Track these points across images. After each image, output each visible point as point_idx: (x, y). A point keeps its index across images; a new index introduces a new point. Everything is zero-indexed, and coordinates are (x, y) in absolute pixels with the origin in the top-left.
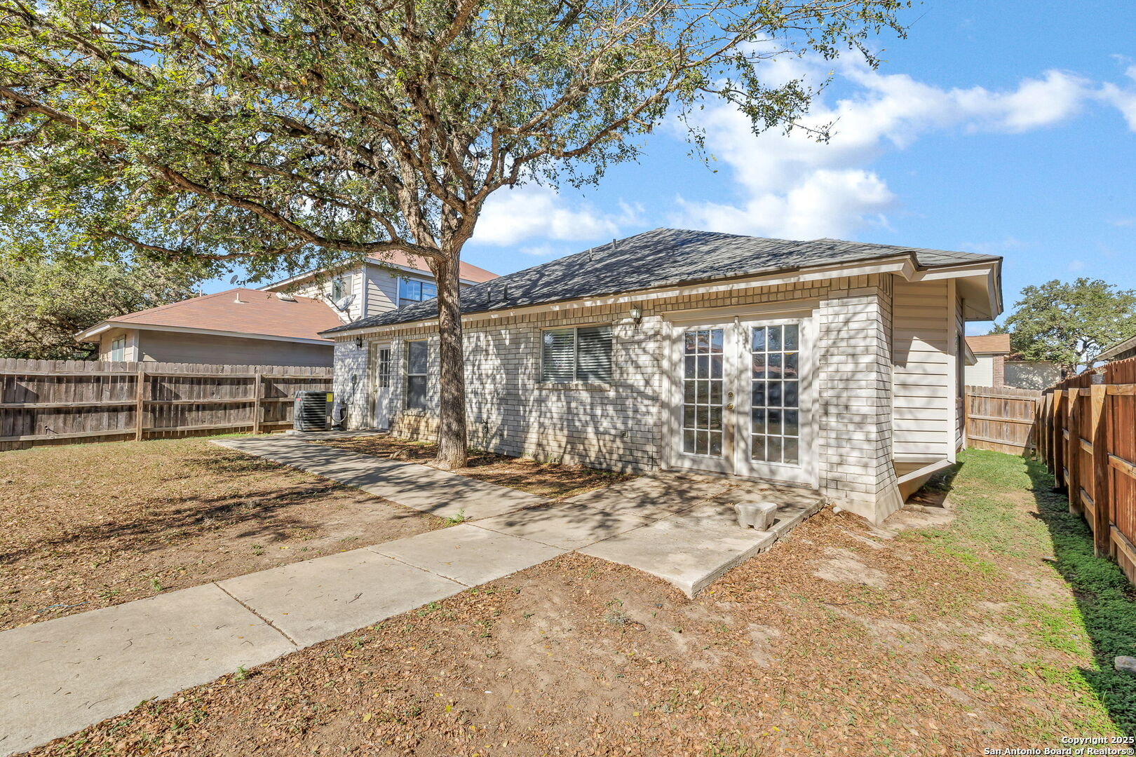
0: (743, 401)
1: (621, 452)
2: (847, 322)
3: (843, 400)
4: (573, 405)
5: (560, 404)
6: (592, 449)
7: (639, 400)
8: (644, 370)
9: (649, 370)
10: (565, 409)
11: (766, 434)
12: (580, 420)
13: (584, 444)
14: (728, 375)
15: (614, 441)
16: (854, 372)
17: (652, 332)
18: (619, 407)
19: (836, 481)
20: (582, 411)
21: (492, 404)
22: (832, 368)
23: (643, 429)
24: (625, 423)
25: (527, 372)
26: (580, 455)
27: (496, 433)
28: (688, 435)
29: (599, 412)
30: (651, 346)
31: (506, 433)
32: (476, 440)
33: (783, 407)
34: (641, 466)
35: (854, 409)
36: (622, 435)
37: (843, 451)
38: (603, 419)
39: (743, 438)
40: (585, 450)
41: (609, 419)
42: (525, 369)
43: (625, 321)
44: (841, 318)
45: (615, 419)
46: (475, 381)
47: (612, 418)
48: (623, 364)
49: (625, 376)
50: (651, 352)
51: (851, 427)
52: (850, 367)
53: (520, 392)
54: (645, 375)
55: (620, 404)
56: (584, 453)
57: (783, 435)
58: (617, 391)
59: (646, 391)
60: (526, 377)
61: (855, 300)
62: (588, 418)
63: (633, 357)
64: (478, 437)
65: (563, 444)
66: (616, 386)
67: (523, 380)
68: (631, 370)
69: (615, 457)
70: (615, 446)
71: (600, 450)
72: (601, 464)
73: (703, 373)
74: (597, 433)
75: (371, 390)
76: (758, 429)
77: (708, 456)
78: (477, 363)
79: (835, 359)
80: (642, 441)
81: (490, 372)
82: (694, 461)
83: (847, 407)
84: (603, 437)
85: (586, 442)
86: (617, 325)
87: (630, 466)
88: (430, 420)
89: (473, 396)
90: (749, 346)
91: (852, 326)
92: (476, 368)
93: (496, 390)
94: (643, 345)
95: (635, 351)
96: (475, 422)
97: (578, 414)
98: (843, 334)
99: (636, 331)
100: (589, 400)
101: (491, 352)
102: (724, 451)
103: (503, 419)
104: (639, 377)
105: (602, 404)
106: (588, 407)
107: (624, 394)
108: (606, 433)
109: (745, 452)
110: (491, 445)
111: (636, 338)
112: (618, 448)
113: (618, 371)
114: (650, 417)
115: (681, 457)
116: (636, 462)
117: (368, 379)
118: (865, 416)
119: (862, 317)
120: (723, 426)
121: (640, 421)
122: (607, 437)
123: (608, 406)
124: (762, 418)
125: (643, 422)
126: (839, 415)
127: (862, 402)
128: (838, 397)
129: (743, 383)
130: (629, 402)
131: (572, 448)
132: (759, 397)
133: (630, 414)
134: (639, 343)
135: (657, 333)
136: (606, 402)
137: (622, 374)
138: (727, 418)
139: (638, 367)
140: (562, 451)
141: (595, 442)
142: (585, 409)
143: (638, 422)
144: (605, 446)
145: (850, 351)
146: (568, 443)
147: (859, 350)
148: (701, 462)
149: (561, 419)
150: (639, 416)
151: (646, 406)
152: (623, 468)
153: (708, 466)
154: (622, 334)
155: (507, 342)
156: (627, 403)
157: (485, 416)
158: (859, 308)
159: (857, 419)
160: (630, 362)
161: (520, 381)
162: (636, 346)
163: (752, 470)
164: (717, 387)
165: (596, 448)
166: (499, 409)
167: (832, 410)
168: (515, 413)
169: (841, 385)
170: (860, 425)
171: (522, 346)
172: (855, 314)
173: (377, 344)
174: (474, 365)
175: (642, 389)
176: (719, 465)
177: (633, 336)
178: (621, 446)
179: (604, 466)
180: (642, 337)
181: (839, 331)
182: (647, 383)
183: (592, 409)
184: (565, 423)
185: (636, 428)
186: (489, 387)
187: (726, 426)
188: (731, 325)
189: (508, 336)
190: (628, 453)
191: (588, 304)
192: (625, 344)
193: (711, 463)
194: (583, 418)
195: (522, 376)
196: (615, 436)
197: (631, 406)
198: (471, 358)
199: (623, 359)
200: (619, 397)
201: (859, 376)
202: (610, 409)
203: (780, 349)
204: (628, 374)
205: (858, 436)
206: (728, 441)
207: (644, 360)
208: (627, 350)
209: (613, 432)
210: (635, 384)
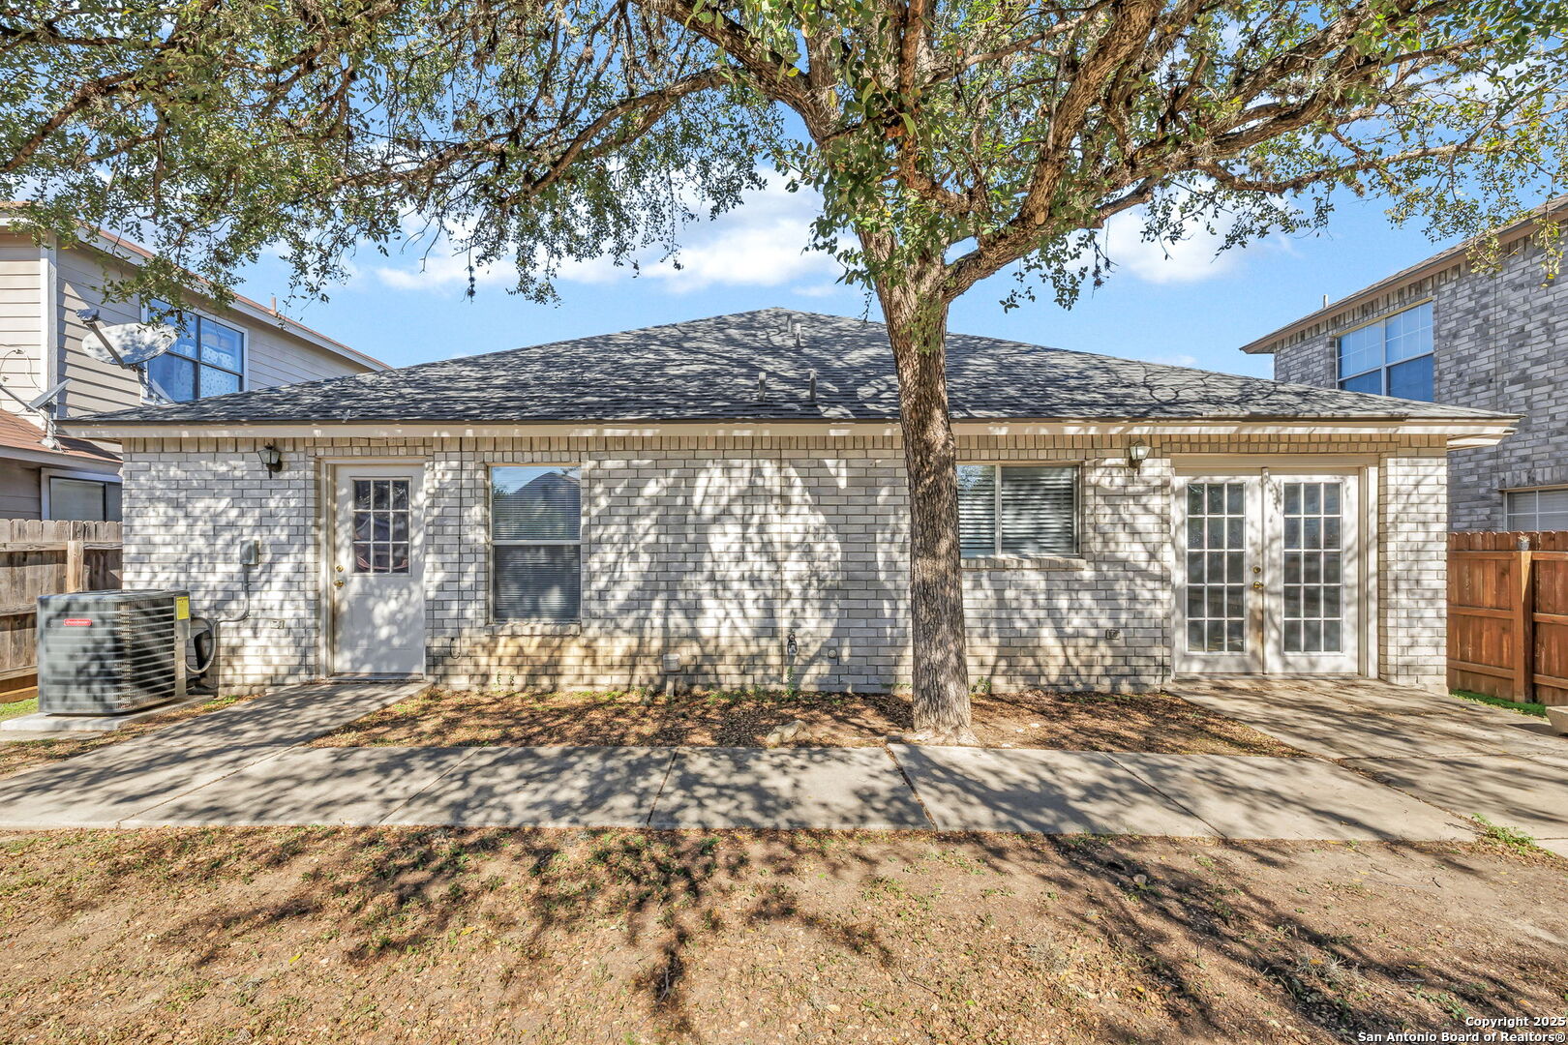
0: (1273, 578)
1: (1108, 661)
2: (1417, 485)
3: (1414, 574)
4: (1010, 594)
5: (979, 594)
6: (1052, 662)
7: (1139, 581)
8: (1146, 538)
9: (1155, 538)
10: (992, 602)
11: (1302, 619)
12: (1025, 619)
13: (1034, 656)
14: (1253, 544)
15: (1094, 647)
16: (1425, 542)
17: (1158, 482)
18: (1103, 594)
19: (1407, 666)
20: (1028, 603)
21: (805, 599)
22: (1402, 537)
23: (1146, 625)
24: (1114, 618)
25: (899, 538)
26: (1027, 675)
27: (818, 655)
28: (1195, 628)
29: (1063, 602)
30: (1156, 502)
31: (846, 652)
32: (759, 672)
33: (1322, 584)
34: (1144, 679)
35: (1425, 583)
36: (1110, 636)
37: (1415, 631)
38: (1073, 614)
39: (1274, 625)
40: (1039, 665)
41: (1083, 613)
42: (893, 534)
43: (1108, 462)
44: (1412, 480)
45: (1096, 612)
46: (750, 556)
47: (1090, 611)
48: (1107, 528)
49: (1112, 546)
50: (1157, 510)
51: (1422, 604)
52: (1420, 536)
53: (882, 576)
54: (1149, 546)
55: (1103, 591)
56: (1035, 670)
57: (1322, 619)
58: (1097, 570)
59: (1151, 568)
60: (895, 549)
61: (1425, 461)
62: (1042, 614)
63: (1127, 517)
64: (766, 666)
65: (990, 660)
66: (1094, 561)
67: (888, 553)
68: (1123, 537)
69: (1098, 670)
70: (1096, 653)
71: (1068, 663)
72: (1069, 684)
73: (1216, 542)
74: (1061, 635)
75: (324, 578)
76: (1292, 611)
77: (1226, 652)
78: (756, 520)
79: (1405, 527)
80: (1147, 642)
81: (795, 539)
82: (1206, 662)
83: (1418, 582)
84: (1073, 642)
85: (1040, 653)
86: (1095, 467)
87: (1124, 682)
88: (602, 642)
89: (746, 585)
90: (1281, 507)
91: (1422, 489)
92: (752, 530)
93: (815, 573)
94: (1144, 500)
95: (1129, 509)
96: (757, 637)
97: (1019, 609)
98: (1414, 499)
99: (1130, 479)
100: (1043, 585)
101: (796, 500)
102: (1249, 644)
103: (836, 628)
104: (1138, 547)
105: (1069, 590)
106: (1042, 597)
107: (1111, 574)
108: (1077, 635)
109: (1277, 643)
110: (807, 678)
111: (1130, 489)
112: (1103, 657)
113: (1099, 539)
114: (1158, 606)
115: (1187, 658)
116: (1136, 673)
117: (317, 553)
118: (1436, 591)
119: (1432, 480)
120: (1247, 612)
121: (1142, 613)
122: (1082, 642)
123: (1081, 595)
124: (1297, 598)
125: (1147, 615)
126: (1409, 591)
127: (1433, 575)
128: (1409, 570)
129: (1275, 555)
130: (1121, 587)
131: (1010, 665)
132: (1292, 572)
133: (1123, 603)
134: (1136, 496)
135: (1165, 485)
136: (1077, 586)
137: (1105, 543)
138: (1251, 600)
139: (1134, 533)
140: (987, 671)
141: (1057, 651)
142: (1035, 601)
143: (1138, 615)
144: (1077, 655)
145: (1421, 518)
146: (999, 657)
147: (1431, 517)
148: (1217, 662)
149: (983, 618)
150: (1139, 607)
151: (1152, 590)
152: (1115, 686)
153: (1227, 666)
154: (1105, 482)
155: (842, 483)
156: (1117, 587)
157: (784, 624)
158: (1430, 470)
159: (1429, 594)
160: (1120, 526)
161: (881, 557)
162: (1131, 502)
163: (1286, 664)
164: (1237, 561)
165: (1061, 660)
166: (824, 609)
167: (1403, 585)
168: (871, 614)
169: (1412, 557)
170: (1431, 601)
171: (884, 492)
172: (1426, 476)
173: (334, 466)
174: (745, 525)
175: (1143, 565)
176: (1242, 663)
177: (1125, 486)
178: (1109, 652)
179: (1079, 687)
180: (1141, 488)
181: (1409, 495)
182: (1152, 556)
183: (1049, 599)
184: (993, 625)
185: (1136, 623)
186: (794, 567)
187: (1252, 611)
188: (1257, 479)
189: (844, 472)
190: (1121, 661)
191: (1071, 430)
192: (1108, 497)
193: (1232, 662)
194: (1031, 615)
195: (885, 546)
196: (1096, 639)
197: (1124, 591)
198: (737, 510)
199: (1107, 519)
200: (1101, 578)
201: (1430, 546)
202: (1087, 599)
203: (1318, 512)
204: (1117, 543)
205: (1430, 613)
206: (1254, 630)
207: (1145, 522)
208: (1115, 507)
209: (1092, 632)
210: (1131, 559)
